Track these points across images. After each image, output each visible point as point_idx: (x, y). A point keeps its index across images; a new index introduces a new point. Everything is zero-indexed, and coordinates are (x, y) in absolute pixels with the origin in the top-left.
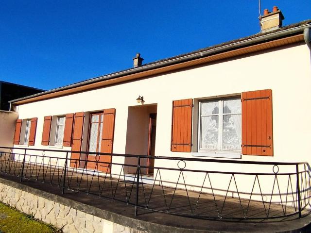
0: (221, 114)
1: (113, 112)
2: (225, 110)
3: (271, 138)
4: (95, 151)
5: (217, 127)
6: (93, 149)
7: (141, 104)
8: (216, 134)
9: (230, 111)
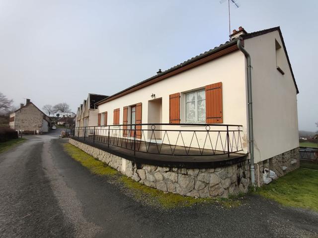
0: (196, 101)
1: (141, 105)
2: (199, 97)
3: (221, 112)
4: (134, 124)
5: (195, 108)
6: (134, 123)
7: (153, 99)
8: (194, 113)
9: (201, 98)
